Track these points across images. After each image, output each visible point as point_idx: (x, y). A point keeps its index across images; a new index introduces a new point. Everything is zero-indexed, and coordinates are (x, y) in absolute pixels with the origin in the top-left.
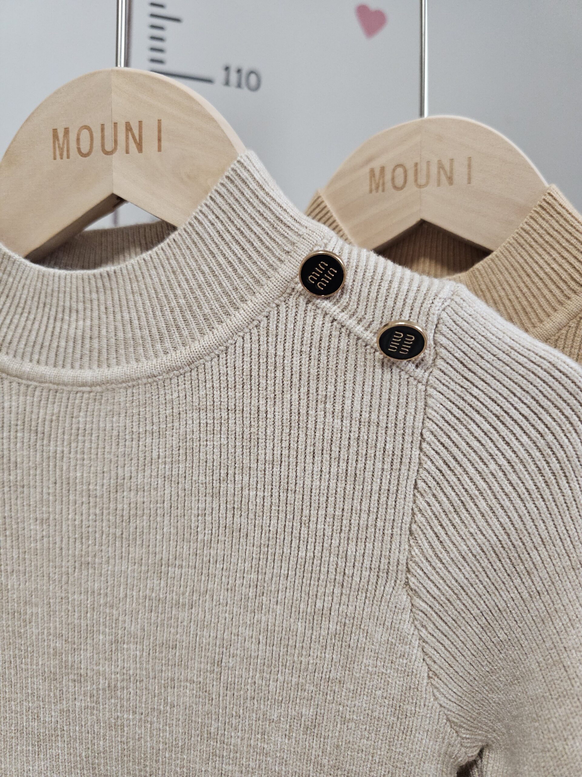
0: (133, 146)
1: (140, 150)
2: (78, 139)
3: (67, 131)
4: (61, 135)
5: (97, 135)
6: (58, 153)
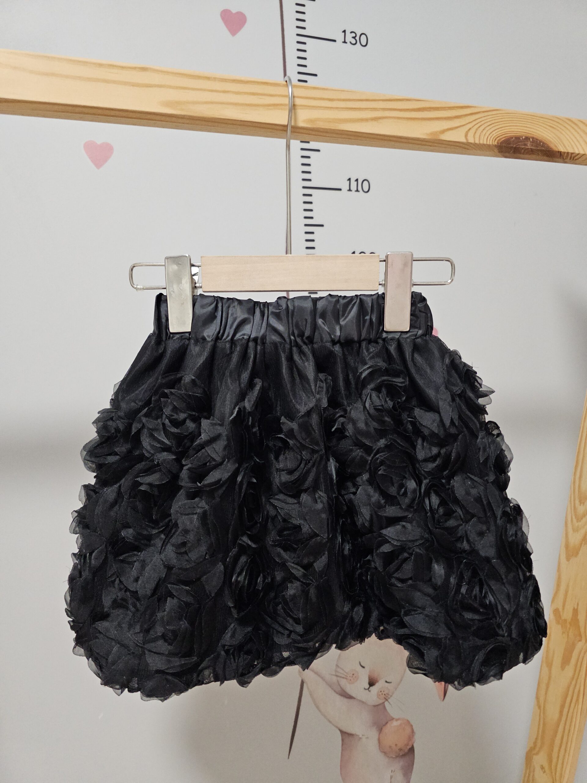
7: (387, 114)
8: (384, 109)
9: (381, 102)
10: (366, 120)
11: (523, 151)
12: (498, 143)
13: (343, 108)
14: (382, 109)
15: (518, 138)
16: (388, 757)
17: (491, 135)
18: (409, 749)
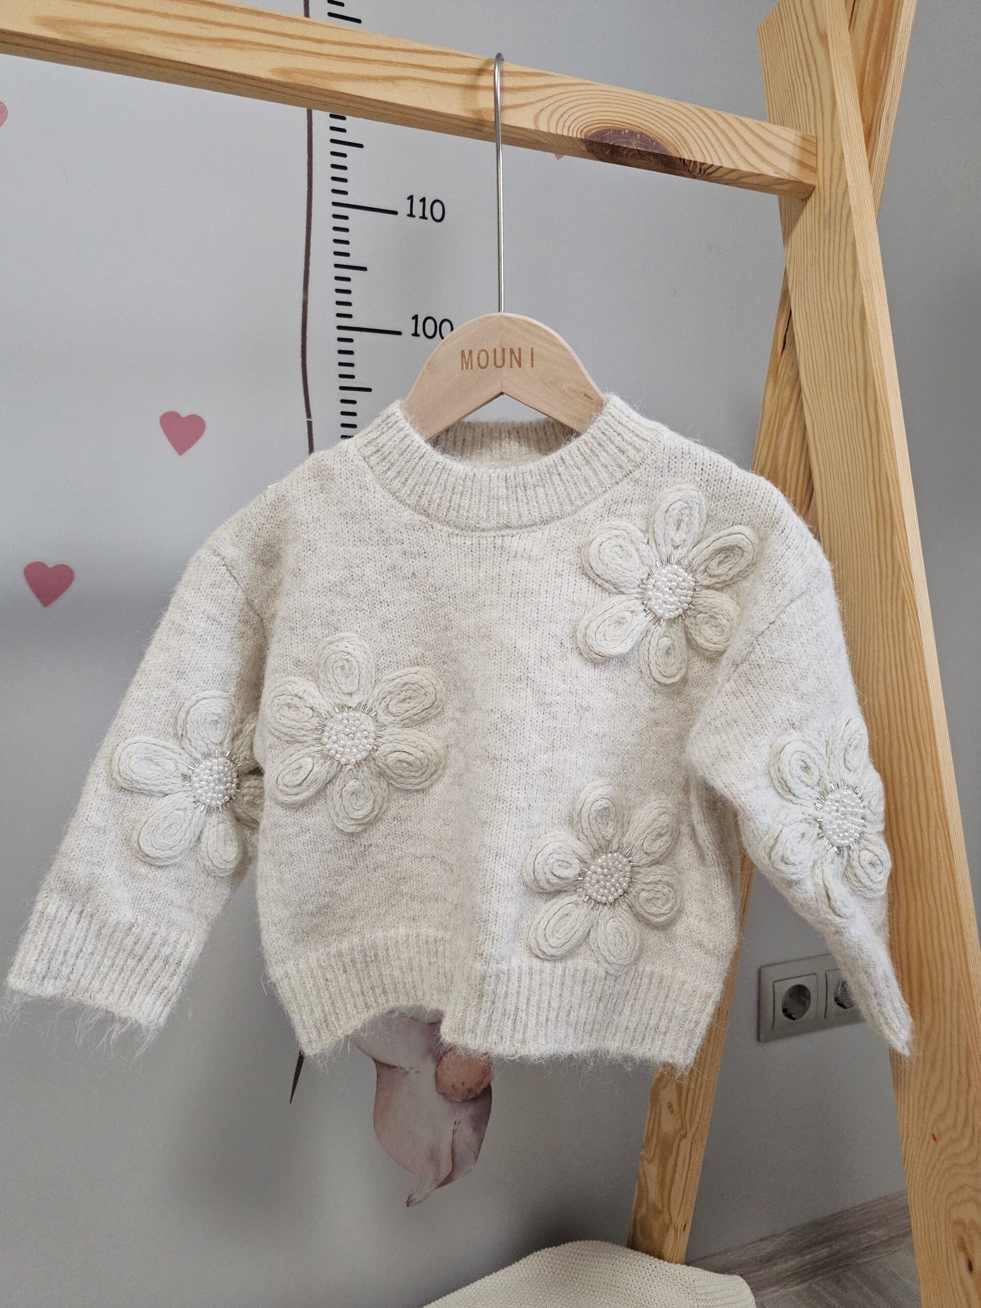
0: (515, 363)
1: (520, 366)
2: (478, 358)
3: (471, 352)
4: (467, 354)
5: (491, 355)
6: (464, 366)
7: (409, 72)
8: (405, 65)
9: (400, 53)
10: (375, 79)
11: (625, 152)
12: (585, 136)
13: (338, 56)
14: (401, 64)
15: (618, 132)
16: (450, 1101)
17: (576, 122)
18: (484, 1089)
